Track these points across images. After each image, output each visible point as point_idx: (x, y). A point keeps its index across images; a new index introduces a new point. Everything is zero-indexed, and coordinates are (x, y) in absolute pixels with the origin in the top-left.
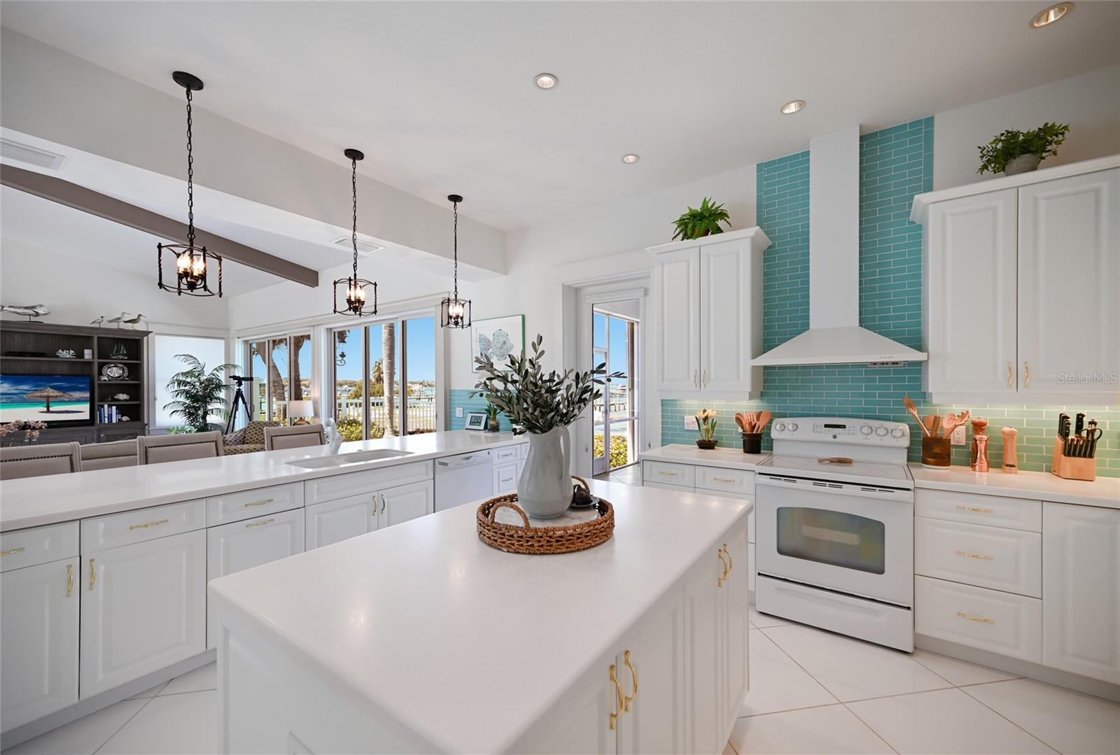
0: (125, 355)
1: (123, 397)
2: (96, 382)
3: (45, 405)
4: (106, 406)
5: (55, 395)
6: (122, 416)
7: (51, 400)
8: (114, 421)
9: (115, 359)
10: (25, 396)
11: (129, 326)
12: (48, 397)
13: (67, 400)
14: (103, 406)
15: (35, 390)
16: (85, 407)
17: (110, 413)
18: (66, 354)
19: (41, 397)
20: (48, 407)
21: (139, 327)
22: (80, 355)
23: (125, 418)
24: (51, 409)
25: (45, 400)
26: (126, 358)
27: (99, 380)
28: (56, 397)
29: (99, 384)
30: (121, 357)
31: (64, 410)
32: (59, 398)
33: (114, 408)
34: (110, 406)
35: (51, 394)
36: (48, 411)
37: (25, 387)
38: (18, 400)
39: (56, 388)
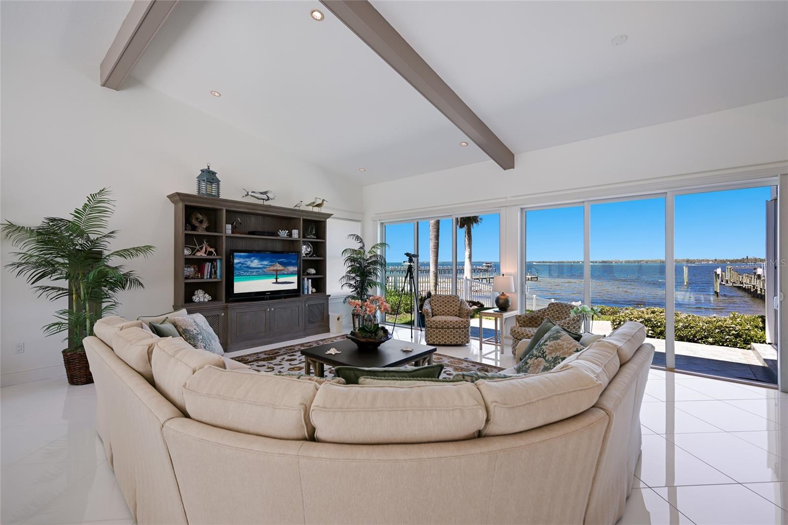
0: (314, 235)
1: (314, 271)
3: (275, 277)
4: (306, 279)
5: (280, 269)
6: (313, 288)
7: (279, 273)
8: (310, 292)
9: (309, 238)
10: (265, 270)
12: (277, 270)
13: (286, 273)
14: (304, 279)
15: (270, 265)
17: (308, 285)
18: (283, 234)
19: (273, 270)
20: (277, 279)
22: (290, 235)
23: (315, 290)
24: (279, 280)
25: (275, 273)
26: (315, 237)
27: (302, 256)
28: (281, 270)
29: (301, 259)
31: (284, 281)
32: (283, 272)
33: (310, 280)
34: (308, 279)
35: (278, 268)
36: (277, 283)
37: (265, 263)
38: (261, 273)
39: (281, 263)
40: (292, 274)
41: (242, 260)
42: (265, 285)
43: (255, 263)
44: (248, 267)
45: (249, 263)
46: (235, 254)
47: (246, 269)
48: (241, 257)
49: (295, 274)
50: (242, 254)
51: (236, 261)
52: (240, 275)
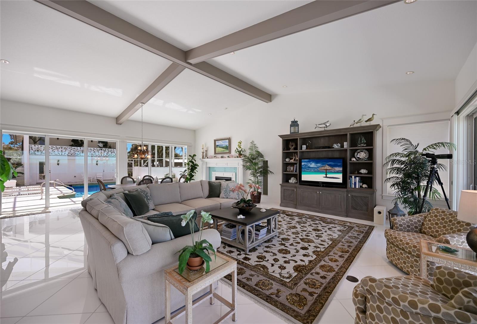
0: (365, 143)
1: (363, 171)
2: (348, 162)
3: (325, 174)
4: (353, 177)
5: (329, 169)
6: (362, 185)
7: (327, 171)
8: (357, 187)
9: (359, 147)
10: (319, 169)
11: (368, 124)
12: (326, 170)
13: (333, 171)
14: (352, 177)
15: (322, 166)
16: (340, 176)
17: (355, 181)
18: (336, 146)
19: (324, 169)
20: (326, 175)
21: (372, 123)
22: (342, 146)
23: (365, 186)
24: (328, 176)
25: (325, 171)
26: (365, 145)
27: (350, 160)
28: (329, 170)
29: (350, 163)
30: (362, 145)
31: (332, 177)
32: (331, 171)
33: (357, 178)
34: (355, 177)
35: (327, 168)
36: (326, 177)
37: (319, 165)
38: (316, 171)
39: (329, 165)
40: (338, 172)
41: (306, 163)
42: (319, 178)
43: (313, 165)
44: (309, 167)
45: (309, 165)
46: (302, 160)
47: (308, 168)
48: (305, 162)
49: (340, 172)
50: (306, 160)
51: (303, 164)
52: (304, 171)
